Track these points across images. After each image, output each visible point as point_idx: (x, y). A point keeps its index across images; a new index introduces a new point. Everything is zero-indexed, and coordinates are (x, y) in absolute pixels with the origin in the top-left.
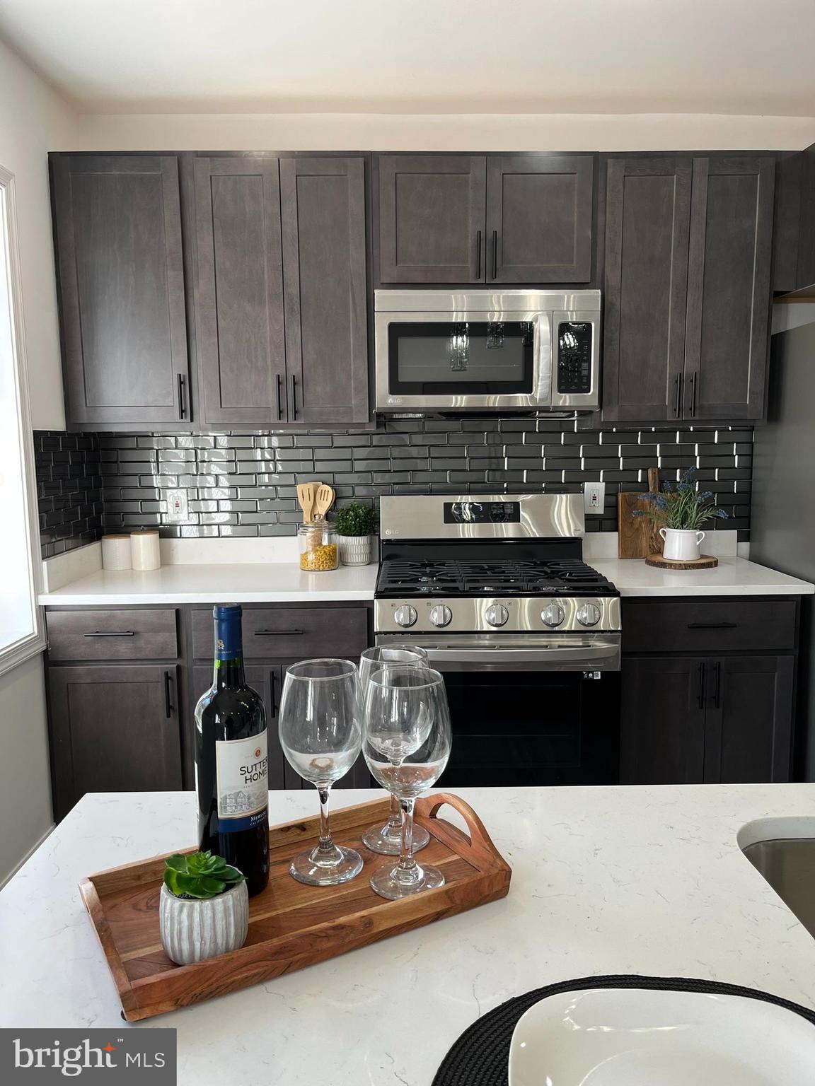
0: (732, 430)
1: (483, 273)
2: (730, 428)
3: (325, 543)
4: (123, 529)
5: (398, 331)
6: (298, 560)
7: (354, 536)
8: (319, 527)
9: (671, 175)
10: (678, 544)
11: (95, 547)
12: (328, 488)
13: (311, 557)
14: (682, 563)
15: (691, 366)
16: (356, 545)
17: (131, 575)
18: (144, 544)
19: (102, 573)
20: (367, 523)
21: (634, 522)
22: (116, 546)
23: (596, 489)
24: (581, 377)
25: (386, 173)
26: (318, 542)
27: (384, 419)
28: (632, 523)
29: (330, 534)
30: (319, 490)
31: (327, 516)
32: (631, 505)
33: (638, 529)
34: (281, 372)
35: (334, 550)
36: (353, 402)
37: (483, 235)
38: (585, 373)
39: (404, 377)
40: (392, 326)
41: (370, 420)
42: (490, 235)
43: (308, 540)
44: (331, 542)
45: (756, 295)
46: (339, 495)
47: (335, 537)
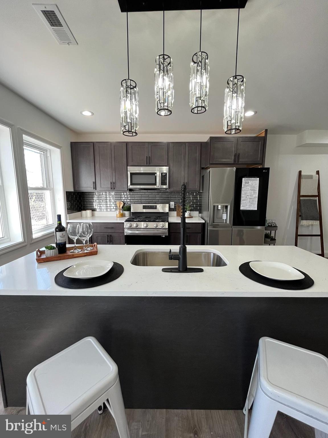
1: (148, 164)
2: (197, 192)
3: (121, 212)
4: (85, 209)
5: (132, 174)
6: (116, 216)
7: (127, 211)
8: (120, 209)
11: (80, 212)
12: (122, 202)
13: (118, 215)
15: (186, 181)
16: (127, 213)
17: (86, 218)
18: (89, 212)
19: (81, 217)
20: (129, 209)
22: (84, 212)
23: (172, 203)
24: (165, 183)
25: (129, 146)
26: (120, 212)
27: (131, 190)
28: (179, 210)
29: (122, 211)
30: (120, 203)
31: (123, 207)
32: (179, 206)
34: (112, 181)
35: (122, 214)
36: (125, 187)
38: (166, 182)
39: (133, 182)
40: (131, 173)
41: (128, 190)
42: (149, 157)
43: (118, 212)
44: (122, 212)
45: (198, 168)
46: (124, 204)
47: (123, 211)
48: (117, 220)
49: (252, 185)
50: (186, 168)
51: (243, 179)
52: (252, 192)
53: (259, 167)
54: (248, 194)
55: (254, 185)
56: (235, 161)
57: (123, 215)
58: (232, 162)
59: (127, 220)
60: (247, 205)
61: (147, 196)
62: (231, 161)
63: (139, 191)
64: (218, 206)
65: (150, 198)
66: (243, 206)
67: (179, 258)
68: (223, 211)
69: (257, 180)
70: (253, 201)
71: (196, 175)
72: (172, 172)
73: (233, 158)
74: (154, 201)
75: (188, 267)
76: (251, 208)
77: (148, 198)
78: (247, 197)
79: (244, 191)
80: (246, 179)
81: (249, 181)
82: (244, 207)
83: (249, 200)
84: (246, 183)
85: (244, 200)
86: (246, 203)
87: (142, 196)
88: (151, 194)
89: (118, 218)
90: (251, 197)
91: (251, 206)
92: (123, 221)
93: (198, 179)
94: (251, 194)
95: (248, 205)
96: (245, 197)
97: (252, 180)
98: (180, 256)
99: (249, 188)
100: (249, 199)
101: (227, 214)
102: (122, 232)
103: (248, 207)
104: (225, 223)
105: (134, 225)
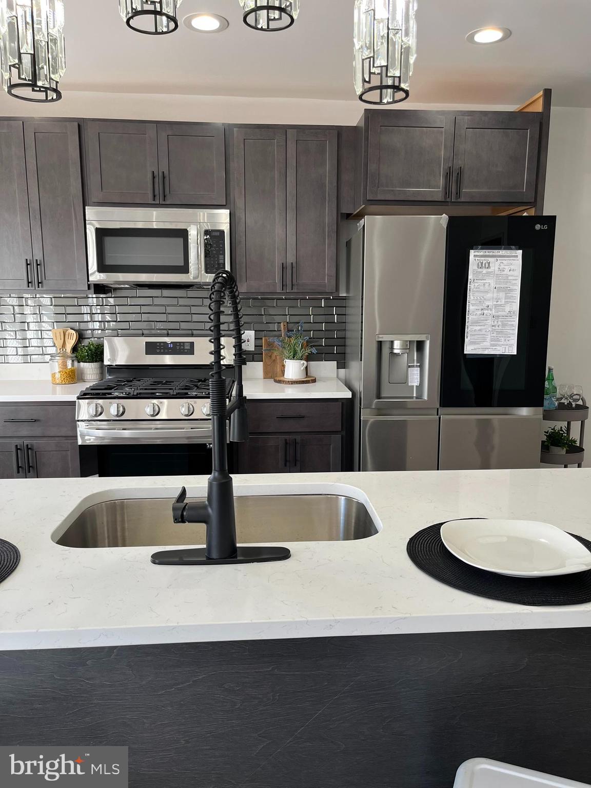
0: (333, 299)
1: (157, 197)
2: (331, 298)
3: (69, 366)
5: (101, 234)
6: (50, 378)
7: (89, 362)
8: (64, 356)
9: (273, 140)
10: (293, 368)
12: (73, 332)
13: (58, 376)
14: (289, 380)
15: (291, 259)
16: (90, 370)
20: (96, 355)
21: (272, 356)
23: (248, 335)
24: (219, 264)
25: (92, 132)
26: (64, 366)
27: (100, 289)
28: (270, 356)
29: (73, 361)
30: (67, 333)
31: (74, 349)
32: (270, 345)
33: (274, 360)
34: (29, 258)
36: (78, 277)
37: (156, 173)
38: (221, 261)
39: (109, 262)
40: (97, 230)
41: (89, 288)
42: (161, 174)
43: (56, 366)
44: (73, 365)
45: (329, 216)
46: (81, 336)
47: (76, 363)
48: (54, 393)
49: (499, 273)
50: (291, 216)
51: (472, 253)
52: (502, 295)
53: (525, 214)
54: (488, 303)
55: (506, 272)
56: (447, 191)
57: (74, 377)
58: (439, 197)
59: (85, 394)
60: (484, 340)
61: (162, 309)
62: (436, 191)
63: (132, 293)
64: (392, 342)
65: (171, 318)
66: (472, 343)
67: (208, 516)
68: (410, 359)
69: (517, 256)
70: (504, 325)
71: (324, 239)
72: (241, 228)
73: (442, 182)
74: (183, 325)
75: (238, 545)
76: (498, 348)
77: (163, 317)
78: (486, 312)
79: (477, 294)
80: (482, 252)
81: (490, 259)
82: (476, 346)
83: (490, 322)
84: (481, 265)
85: (476, 323)
86: (483, 332)
87: (144, 309)
88: (174, 301)
89: (58, 388)
90: (497, 314)
91: (499, 341)
92: (73, 398)
93: (329, 251)
94: (499, 303)
95: (488, 340)
96: (480, 312)
97: (500, 256)
98: (210, 510)
99: (491, 281)
100: (491, 317)
101: (421, 367)
102: (70, 434)
103: (487, 344)
104: (417, 398)
105: (112, 408)
